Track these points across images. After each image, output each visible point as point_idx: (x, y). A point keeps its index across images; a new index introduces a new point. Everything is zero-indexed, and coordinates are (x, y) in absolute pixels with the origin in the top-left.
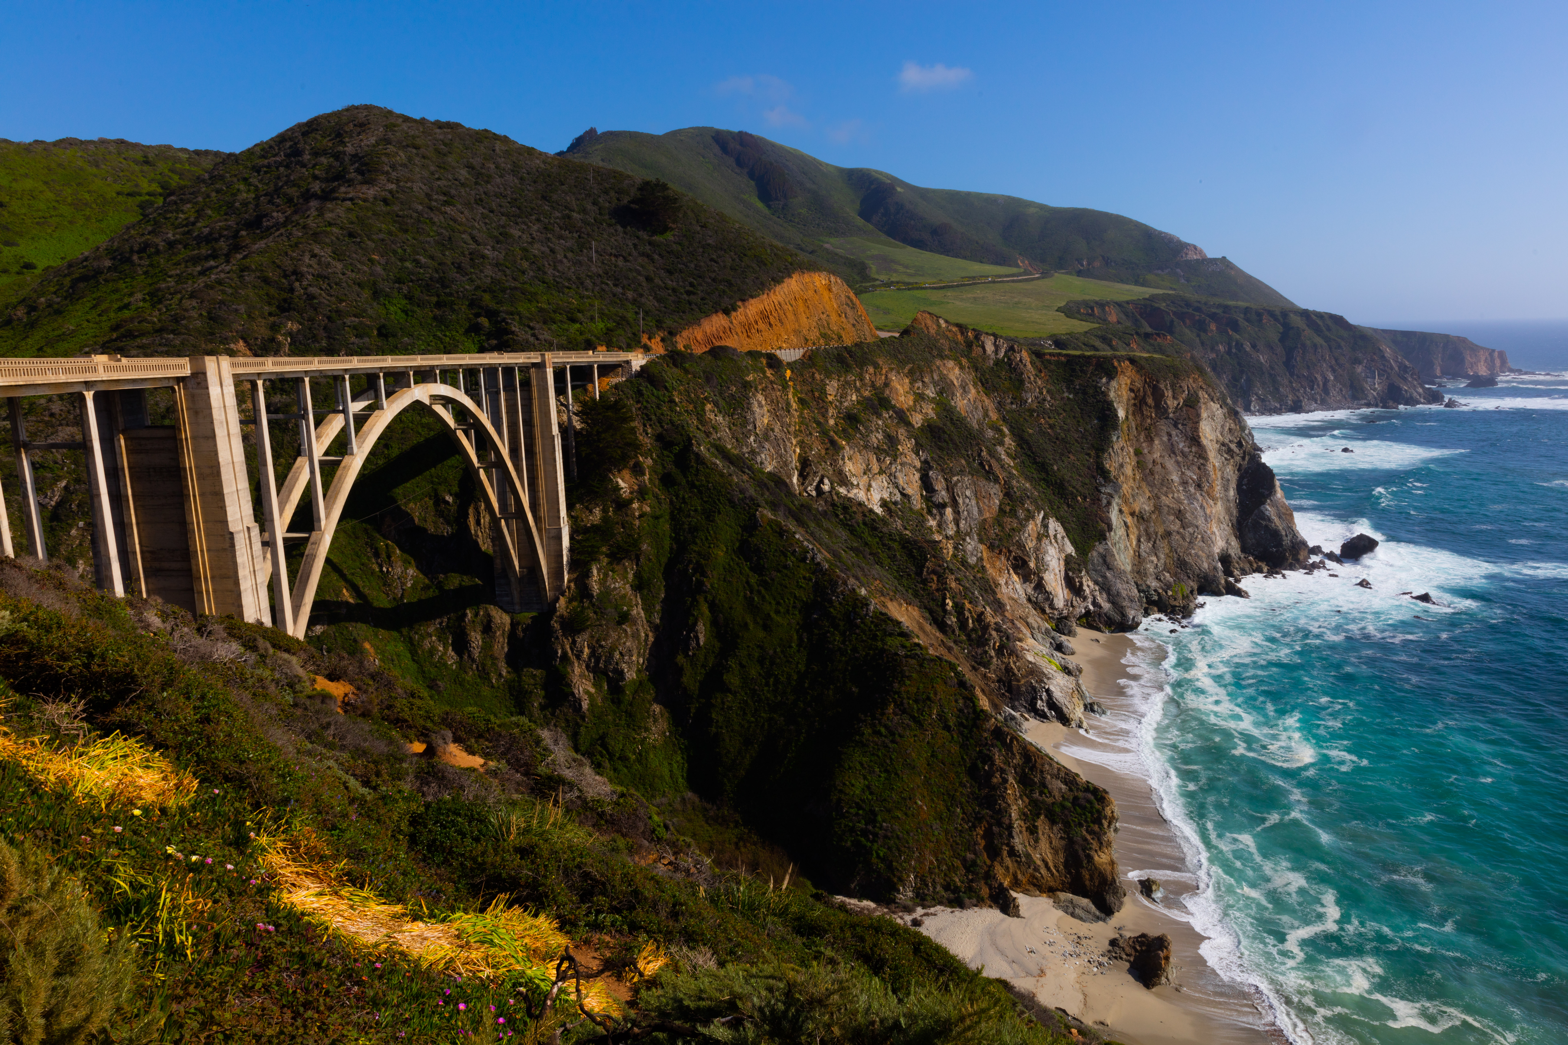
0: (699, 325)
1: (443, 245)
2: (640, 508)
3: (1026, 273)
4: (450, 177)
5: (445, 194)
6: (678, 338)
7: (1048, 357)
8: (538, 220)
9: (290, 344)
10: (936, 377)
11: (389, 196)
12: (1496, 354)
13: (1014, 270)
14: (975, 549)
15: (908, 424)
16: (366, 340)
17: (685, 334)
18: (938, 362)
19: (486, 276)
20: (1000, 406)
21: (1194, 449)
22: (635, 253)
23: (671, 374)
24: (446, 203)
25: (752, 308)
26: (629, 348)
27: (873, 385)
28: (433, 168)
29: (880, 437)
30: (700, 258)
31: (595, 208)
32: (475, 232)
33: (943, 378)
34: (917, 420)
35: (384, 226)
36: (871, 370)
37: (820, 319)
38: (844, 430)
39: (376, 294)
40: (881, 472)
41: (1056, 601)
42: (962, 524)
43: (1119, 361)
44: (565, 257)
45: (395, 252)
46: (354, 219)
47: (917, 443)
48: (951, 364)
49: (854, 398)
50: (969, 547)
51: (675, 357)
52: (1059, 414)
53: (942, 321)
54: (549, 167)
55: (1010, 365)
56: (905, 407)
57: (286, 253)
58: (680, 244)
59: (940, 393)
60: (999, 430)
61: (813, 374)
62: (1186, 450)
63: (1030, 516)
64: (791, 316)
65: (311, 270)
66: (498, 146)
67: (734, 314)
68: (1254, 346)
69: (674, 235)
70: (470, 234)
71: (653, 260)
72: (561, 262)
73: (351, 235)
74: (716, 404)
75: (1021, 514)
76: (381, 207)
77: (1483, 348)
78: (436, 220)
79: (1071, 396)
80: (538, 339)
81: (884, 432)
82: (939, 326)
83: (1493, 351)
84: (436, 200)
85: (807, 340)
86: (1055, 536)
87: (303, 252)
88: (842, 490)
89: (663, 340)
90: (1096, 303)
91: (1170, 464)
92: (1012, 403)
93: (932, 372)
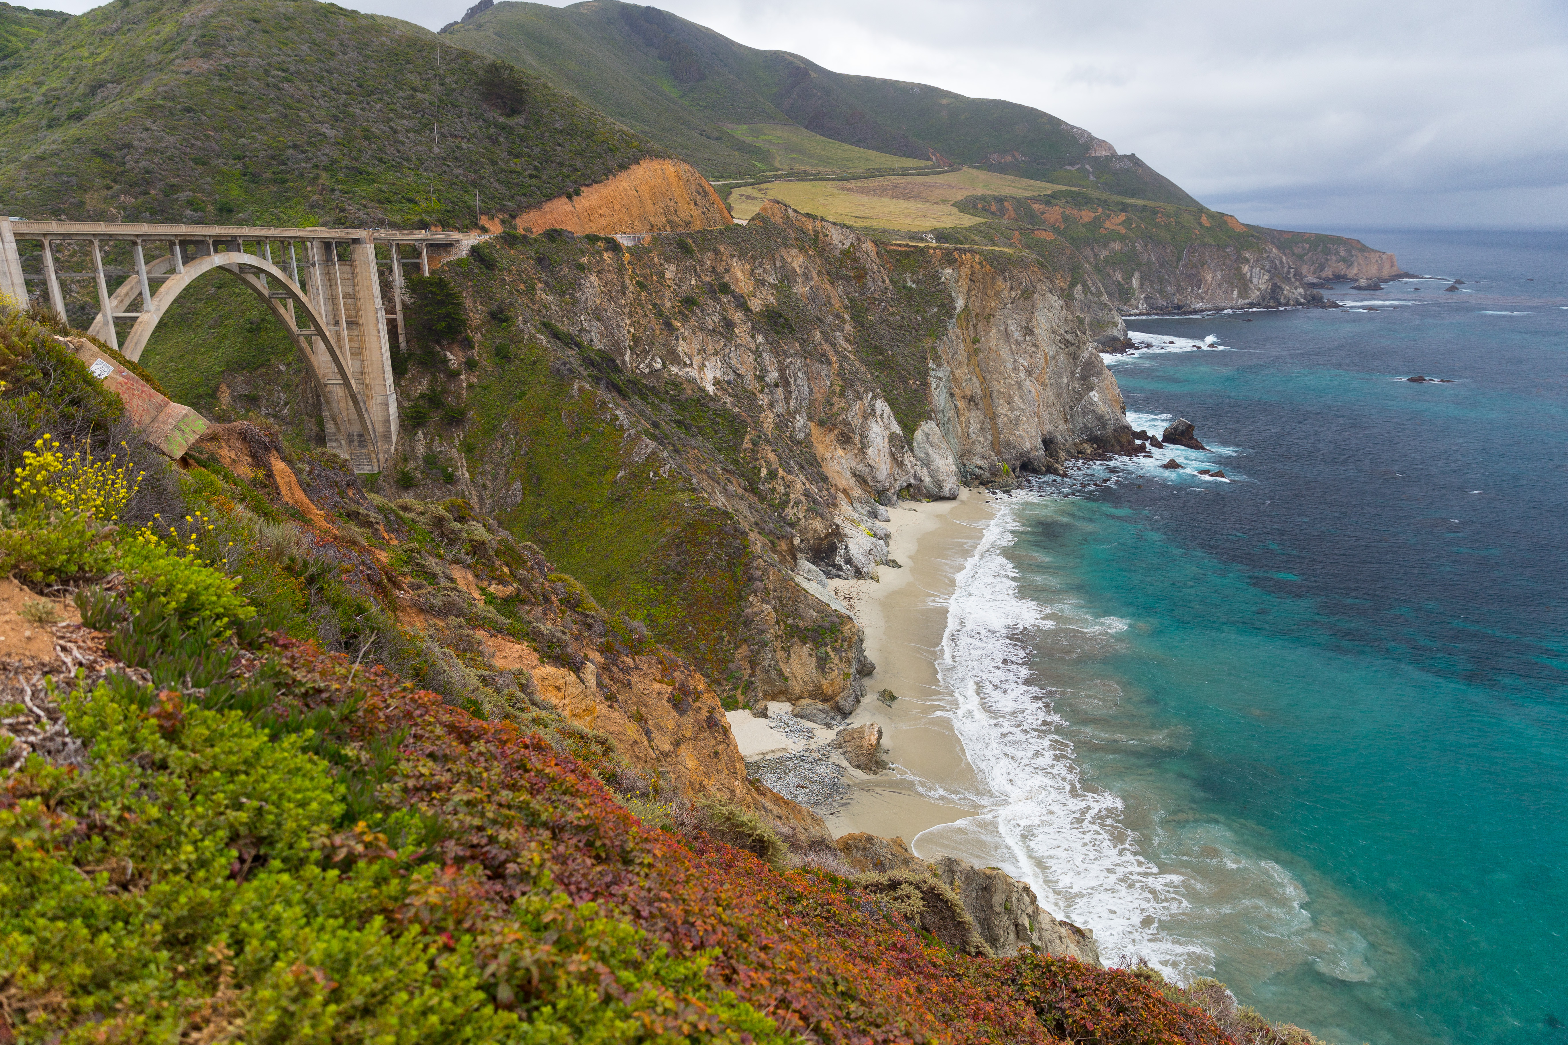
0: (542, 208)
2: (467, 380)
3: (935, 166)
4: (290, 52)
5: (284, 71)
6: (518, 221)
7: (894, 247)
9: (123, 217)
10: (778, 265)
11: (225, 71)
13: (924, 163)
14: (805, 425)
15: (747, 309)
17: (525, 217)
18: (782, 249)
19: (324, 155)
20: (843, 294)
21: (1027, 338)
22: (480, 135)
23: (506, 256)
24: (285, 79)
25: (596, 193)
26: (464, 229)
27: (713, 270)
28: (271, 42)
29: (717, 319)
30: (546, 142)
31: (441, 89)
32: (313, 110)
33: (786, 265)
34: (755, 305)
35: (218, 101)
36: (712, 255)
37: (667, 206)
38: (680, 312)
40: (716, 353)
41: (878, 474)
42: (792, 403)
43: (960, 253)
44: (408, 136)
45: (230, 128)
46: (188, 93)
47: (753, 327)
48: (794, 252)
49: (693, 282)
50: (798, 425)
51: (510, 239)
52: (899, 302)
53: (790, 211)
54: (397, 44)
55: (855, 255)
56: (744, 292)
57: (118, 126)
58: (526, 127)
59: (782, 281)
60: (840, 317)
61: (653, 258)
62: (1021, 338)
63: (859, 397)
64: (636, 202)
65: (143, 144)
67: (577, 198)
69: (523, 119)
70: (309, 112)
71: (498, 143)
72: (402, 142)
73: (185, 110)
74: (547, 284)
75: (850, 394)
76: (215, 82)
78: (272, 96)
80: (370, 217)
81: (721, 315)
82: (786, 215)
84: (274, 77)
85: (652, 226)
86: (882, 416)
88: (674, 369)
89: (502, 222)
90: (995, 198)
91: (1005, 353)
92: (855, 291)
93: (774, 259)
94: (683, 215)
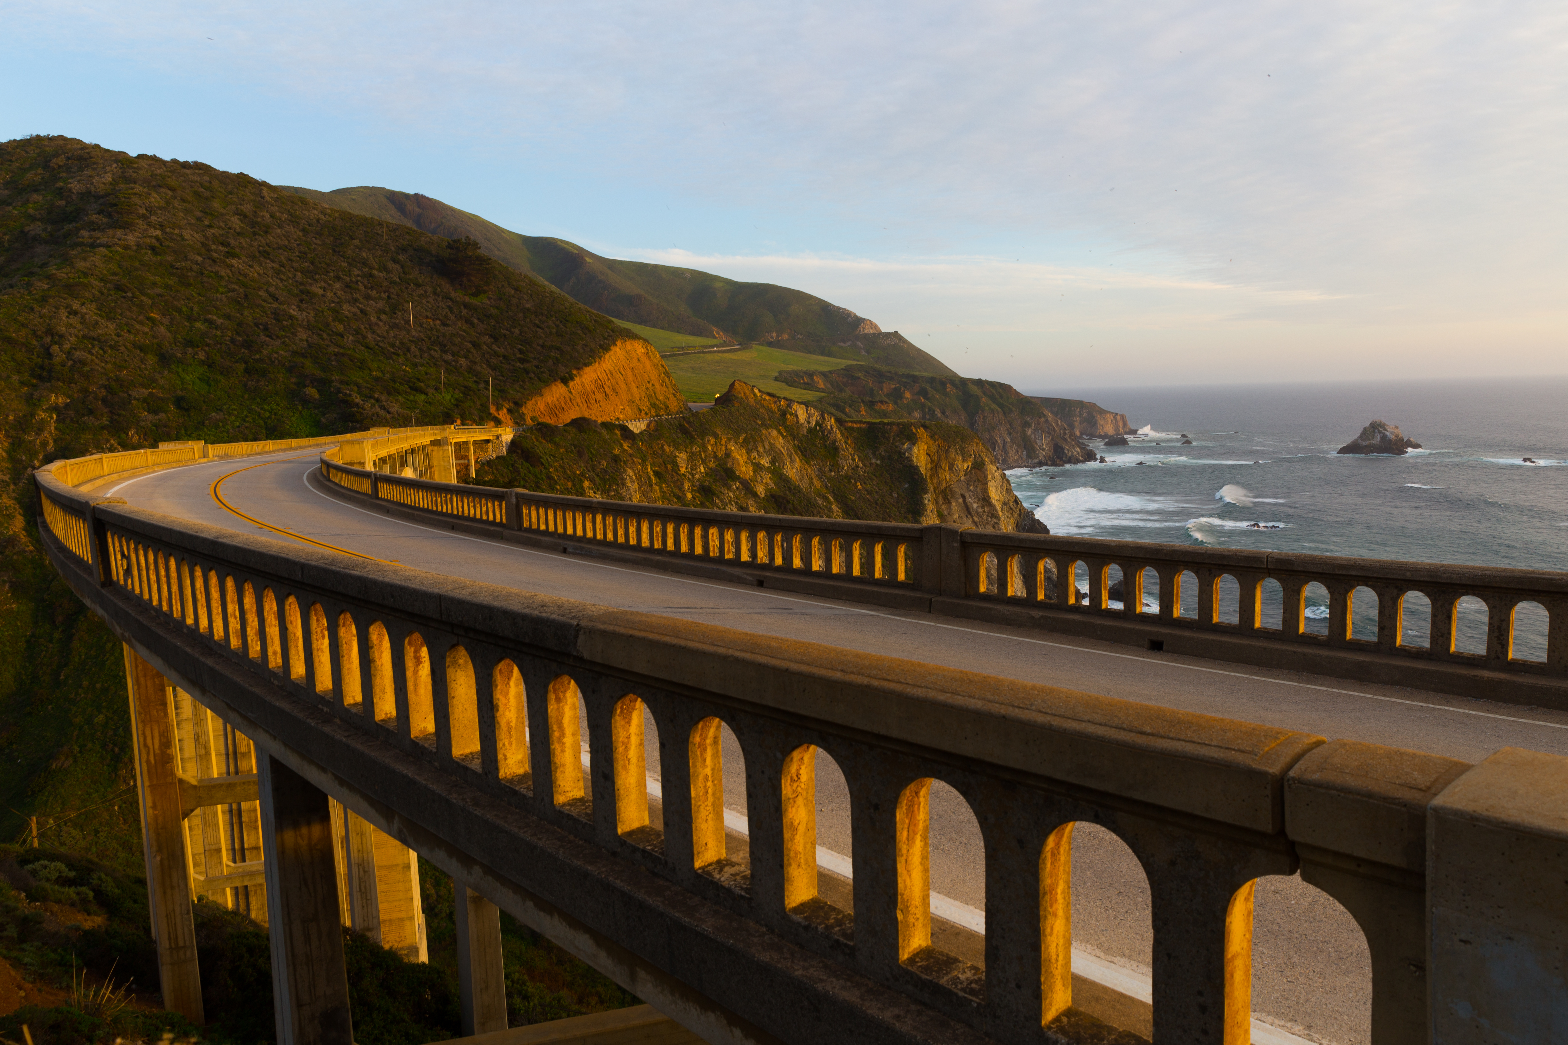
0: (542, 395)
1: (239, 302)
3: (724, 344)
4: (222, 224)
5: (223, 244)
6: (524, 410)
7: (850, 424)
8: (338, 278)
9: (58, 421)
10: (767, 447)
11: (157, 244)
12: (1118, 417)
13: (715, 341)
15: (755, 495)
16: (162, 416)
17: (530, 404)
18: (765, 432)
19: (301, 340)
20: (821, 475)
21: (986, 509)
22: (452, 317)
23: (542, 448)
24: (230, 255)
25: (588, 377)
27: (715, 456)
28: (199, 214)
30: (522, 323)
31: (397, 266)
32: (272, 289)
33: (772, 447)
34: (761, 490)
35: (158, 279)
36: (712, 441)
37: (647, 389)
39: (164, 359)
43: (916, 428)
44: (379, 318)
45: (179, 311)
46: (117, 270)
48: (774, 433)
49: (702, 470)
52: (872, 480)
53: (756, 391)
54: (330, 219)
55: (823, 432)
56: (747, 477)
57: (32, 309)
58: (497, 308)
59: (773, 462)
60: (826, 498)
61: (663, 446)
62: (980, 510)
64: (623, 386)
65: (72, 330)
66: (265, 193)
67: (571, 384)
68: (943, 413)
69: (489, 299)
70: (267, 291)
71: (472, 325)
72: (377, 324)
73: (118, 288)
74: (592, 480)
76: (148, 256)
77: (1109, 412)
78: (223, 274)
79: (878, 462)
80: (389, 413)
81: (736, 503)
82: (755, 395)
83: (1117, 414)
84: (216, 251)
85: (640, 411)
87: (57, 308)
89: (510, 411)
92: (831, 470)
93: (762, 441)
94: (661, 398)
